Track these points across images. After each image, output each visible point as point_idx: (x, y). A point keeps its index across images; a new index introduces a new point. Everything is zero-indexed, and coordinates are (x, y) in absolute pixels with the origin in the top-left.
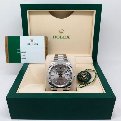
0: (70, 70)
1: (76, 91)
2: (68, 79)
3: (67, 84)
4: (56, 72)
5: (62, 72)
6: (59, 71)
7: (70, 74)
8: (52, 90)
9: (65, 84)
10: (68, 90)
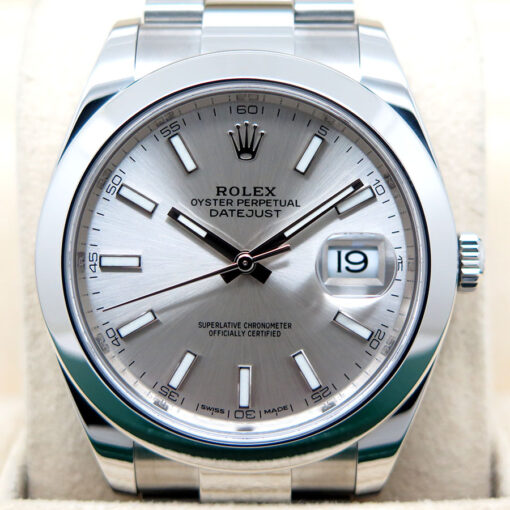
0: (395, 178)
1: (494, 492)
2: (362, 317)
3: (348, 398)
4: (174, 214)
5: (264, 200)
6: (224, 200)
7: (397, 244)
8: (121, 494)
9: (319, 395)
10: (361, 487)
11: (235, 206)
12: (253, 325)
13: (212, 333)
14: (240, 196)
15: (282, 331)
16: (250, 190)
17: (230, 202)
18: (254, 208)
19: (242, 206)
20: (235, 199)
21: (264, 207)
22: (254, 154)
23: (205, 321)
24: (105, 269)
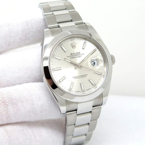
9: (95, 85)
11: (74, 56)
12: (81, 76)
13: (75, 78)
14: (75, 54)
15: (86, 76)
16: (76, 53)
17: (73, 56)
18: (77, 56)
19: (75, 56)
20: (74, 55)
21: (79, 56)
22: (75, 47)
23: (73, 77)
24: (55, 71)
